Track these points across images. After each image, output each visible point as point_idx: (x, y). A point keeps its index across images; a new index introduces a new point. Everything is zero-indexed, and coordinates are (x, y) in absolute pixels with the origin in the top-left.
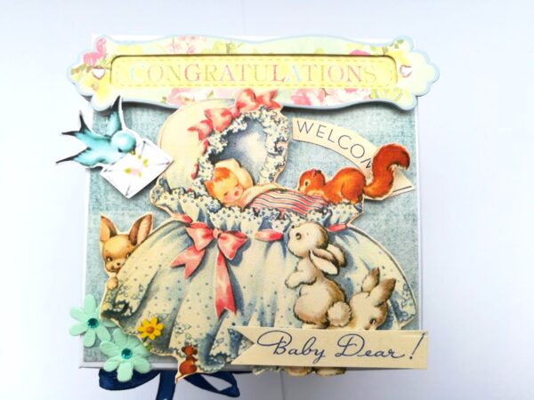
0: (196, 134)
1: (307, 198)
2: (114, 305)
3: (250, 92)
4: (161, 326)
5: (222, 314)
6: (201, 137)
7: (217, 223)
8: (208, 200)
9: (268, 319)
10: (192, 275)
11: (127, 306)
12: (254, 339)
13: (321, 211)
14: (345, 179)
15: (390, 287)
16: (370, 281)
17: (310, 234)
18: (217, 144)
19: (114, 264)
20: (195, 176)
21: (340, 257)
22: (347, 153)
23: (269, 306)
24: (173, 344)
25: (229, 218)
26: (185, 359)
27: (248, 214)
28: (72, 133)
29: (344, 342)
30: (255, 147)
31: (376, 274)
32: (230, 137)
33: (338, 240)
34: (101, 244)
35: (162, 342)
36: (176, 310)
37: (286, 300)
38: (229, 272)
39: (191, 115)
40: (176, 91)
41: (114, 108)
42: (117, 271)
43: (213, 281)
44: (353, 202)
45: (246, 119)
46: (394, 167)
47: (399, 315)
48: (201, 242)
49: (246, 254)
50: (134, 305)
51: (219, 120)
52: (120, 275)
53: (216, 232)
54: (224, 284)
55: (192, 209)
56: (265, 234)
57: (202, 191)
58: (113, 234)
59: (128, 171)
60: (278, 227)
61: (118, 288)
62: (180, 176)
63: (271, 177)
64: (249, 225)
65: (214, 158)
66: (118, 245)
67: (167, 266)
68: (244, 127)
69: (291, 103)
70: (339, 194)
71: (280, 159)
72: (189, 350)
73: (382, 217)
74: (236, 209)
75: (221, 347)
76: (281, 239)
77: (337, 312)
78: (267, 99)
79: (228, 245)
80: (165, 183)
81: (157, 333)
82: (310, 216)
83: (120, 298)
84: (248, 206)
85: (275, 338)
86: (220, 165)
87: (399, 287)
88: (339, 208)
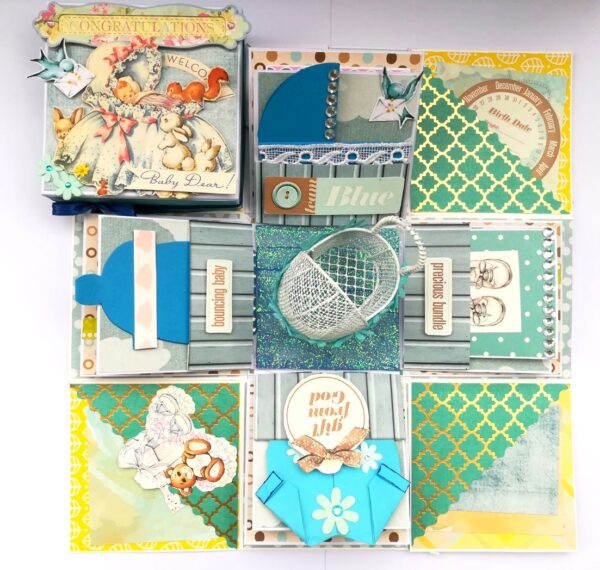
0: (108, 61)
1: (172, 99)
2: (62, 157)
3: (139, 37)
4: (88, 169)
5: (122, 163)
6: (111, 63)
7: (119, 113)
8: (114, 99)
9: (148, 165)
10: (106, 141)
11: (69, 158)
12: (139, 175)
13: (179, 106)
14: (193, 88)
15: (218, 150)
16: (206, 146)
17: (173, 119)
18: (120, 67)
19: (62, 134)
20: (108, 86)
21: (189, 133)
22: (196, 74)
23: (148, 159)
24: (94, 179)
25: (127, 110)
26: (101, 187)
27: (137, 107)
28: (36, 60)
29: (189, 178)
30: (142, 69)
31: (210, 142)
32: (127, 63)
33: (188, 123)
34: (54, 123)
35: (88, 178)
36: (96, 160)
37: (158, 156)
38: (126, 140)
39: (105, 51)
40: (97, 36)
41: (60, 46)
42: (63, 138)
43: (117, 144)
44: (198, 102)
45: (137, 53)
46: (220, 81)
47: (222, 166)
48: (110, 123)
49: (136, 130)
50: (73, 157)
51: (121, 53)
52: (65, 141)
53: (119, 118)
54: (123, 146)
55: (105, 104)
56: (147, 119)
57: (111, 95)
58: (61, 118)
59: (70, 82)
60: (154, 115)
61: (64, 147)
62: (99, 85)
63: (151, 87)
64: (138, 114)
65: (118, 75)
66: (64, 124)
67: (92, 136)
68: (135, 58)
69: (163, 44)
70: (190, 96)
71: (156, 77)
72: (104, 183)
73: (216, 111)
74: (130, 105)
75: (122, 180)
76: (156, 122)
77: (187, 163)
78: (149, 42)
79: (126, 125)
80: (90, 89)
81: (86, 173)
82: (173, 109)
83: (65, 153)
84: (137, 103)
85: (151, 175)
86: (122, 79)
87: (222, 150)
88: (190, 105)
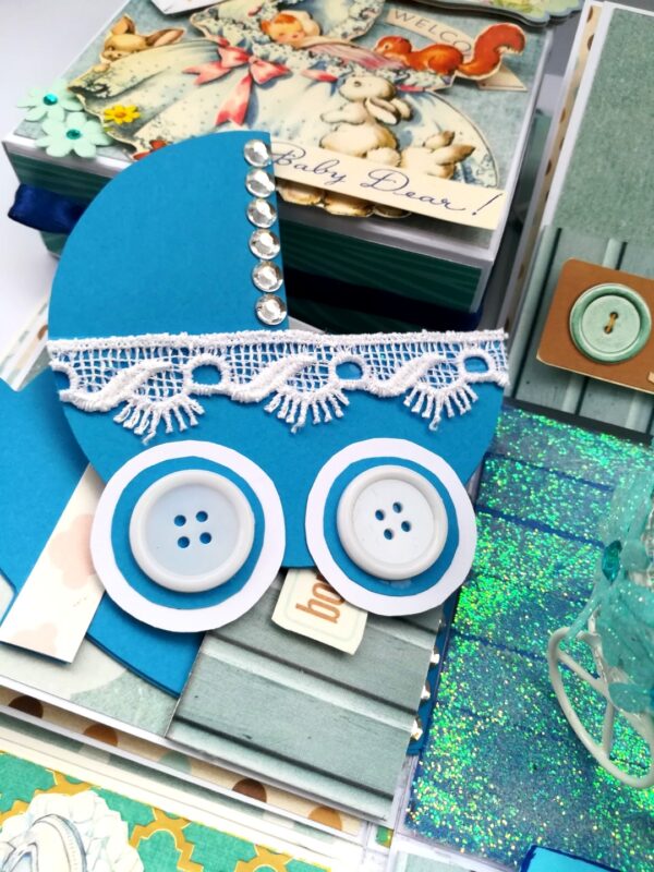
2: (91, 84)
4: (136, 115)
5: (223, 121)
7: (258, 52)
8: (257, 33)
10: (204, 83)
11: (105, 88)
13: (397, 72)
14: (438, 53)
15: (465, 153)
16: (439, 140)
17: (376, 85)
19: (115, 54)
20: (254, 14)
21: (405, 112)
23: (288, 130)
24: (139, 134)
25: (277, 52)
26: (148, 150)
27: (302, 53)
29: (378, 175)
30: (336, 9)
33: (408, 98)
34: (109, 35)
35: (129, 129)
36: (165, 107)
37: (314, 129)
38: (252, 92)
42: (114, 59)
43: (227, 94)
44: (440, 74)
46: (503, 49)
47: (470, 180)
48: (230, 62)
49: (281, 82)
50: (115, 89)
53: (253, 59)
54: (240, 100)
55: (234, 36)
56: (314, 74)
57: (255, 27)
58: (130, 32)
60: (334, 71)
61: (105, 72)
62: (236, 10)
63: (345, 35)
64: (298, 62)
65: (283, 7)
66: (130, 41)
67: (177, 70)
70: (426, 63)
71: (362, 24)
72: (159, 145)
74: (288, 47)
76: (334, 82)
77: (381, 155)
79: (263, 71)
80: (214, 11)
81: (128, 119)
82: (379, 72)
83: (101, 80)
85: (283, 150)
86: (287, 12)
87: (478, 155)
88: (421, 75)
